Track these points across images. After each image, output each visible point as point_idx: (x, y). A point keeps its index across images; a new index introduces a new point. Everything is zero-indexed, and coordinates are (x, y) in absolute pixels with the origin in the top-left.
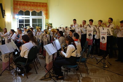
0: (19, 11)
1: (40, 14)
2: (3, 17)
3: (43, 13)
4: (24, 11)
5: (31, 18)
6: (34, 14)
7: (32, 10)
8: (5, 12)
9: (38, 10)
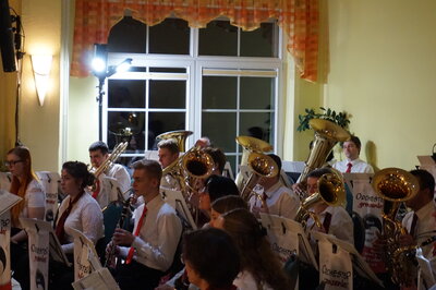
0: (113, 23)
1: (261, 43)
2: (9, 67)
3: (285, 38)
4: (149, 24)
5: (193, 69)
6: (217, 40)
7: (206, 12)
8: (18, 28)
9: (249, 16)
